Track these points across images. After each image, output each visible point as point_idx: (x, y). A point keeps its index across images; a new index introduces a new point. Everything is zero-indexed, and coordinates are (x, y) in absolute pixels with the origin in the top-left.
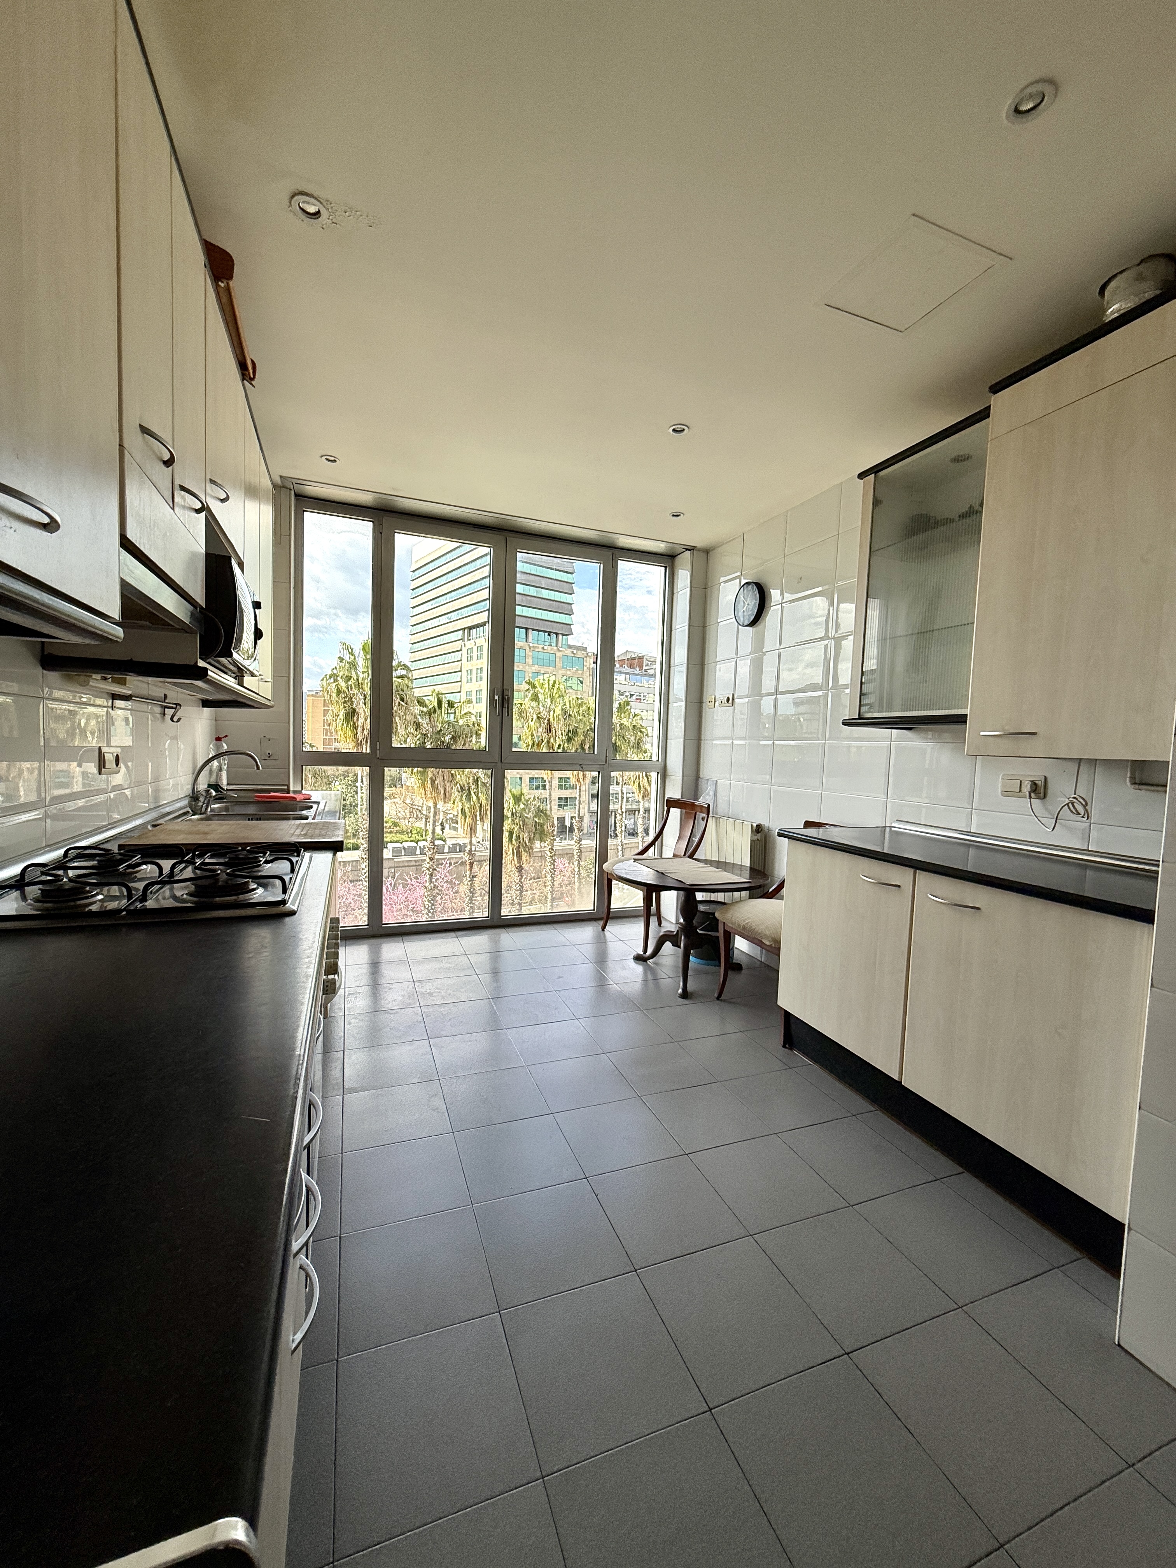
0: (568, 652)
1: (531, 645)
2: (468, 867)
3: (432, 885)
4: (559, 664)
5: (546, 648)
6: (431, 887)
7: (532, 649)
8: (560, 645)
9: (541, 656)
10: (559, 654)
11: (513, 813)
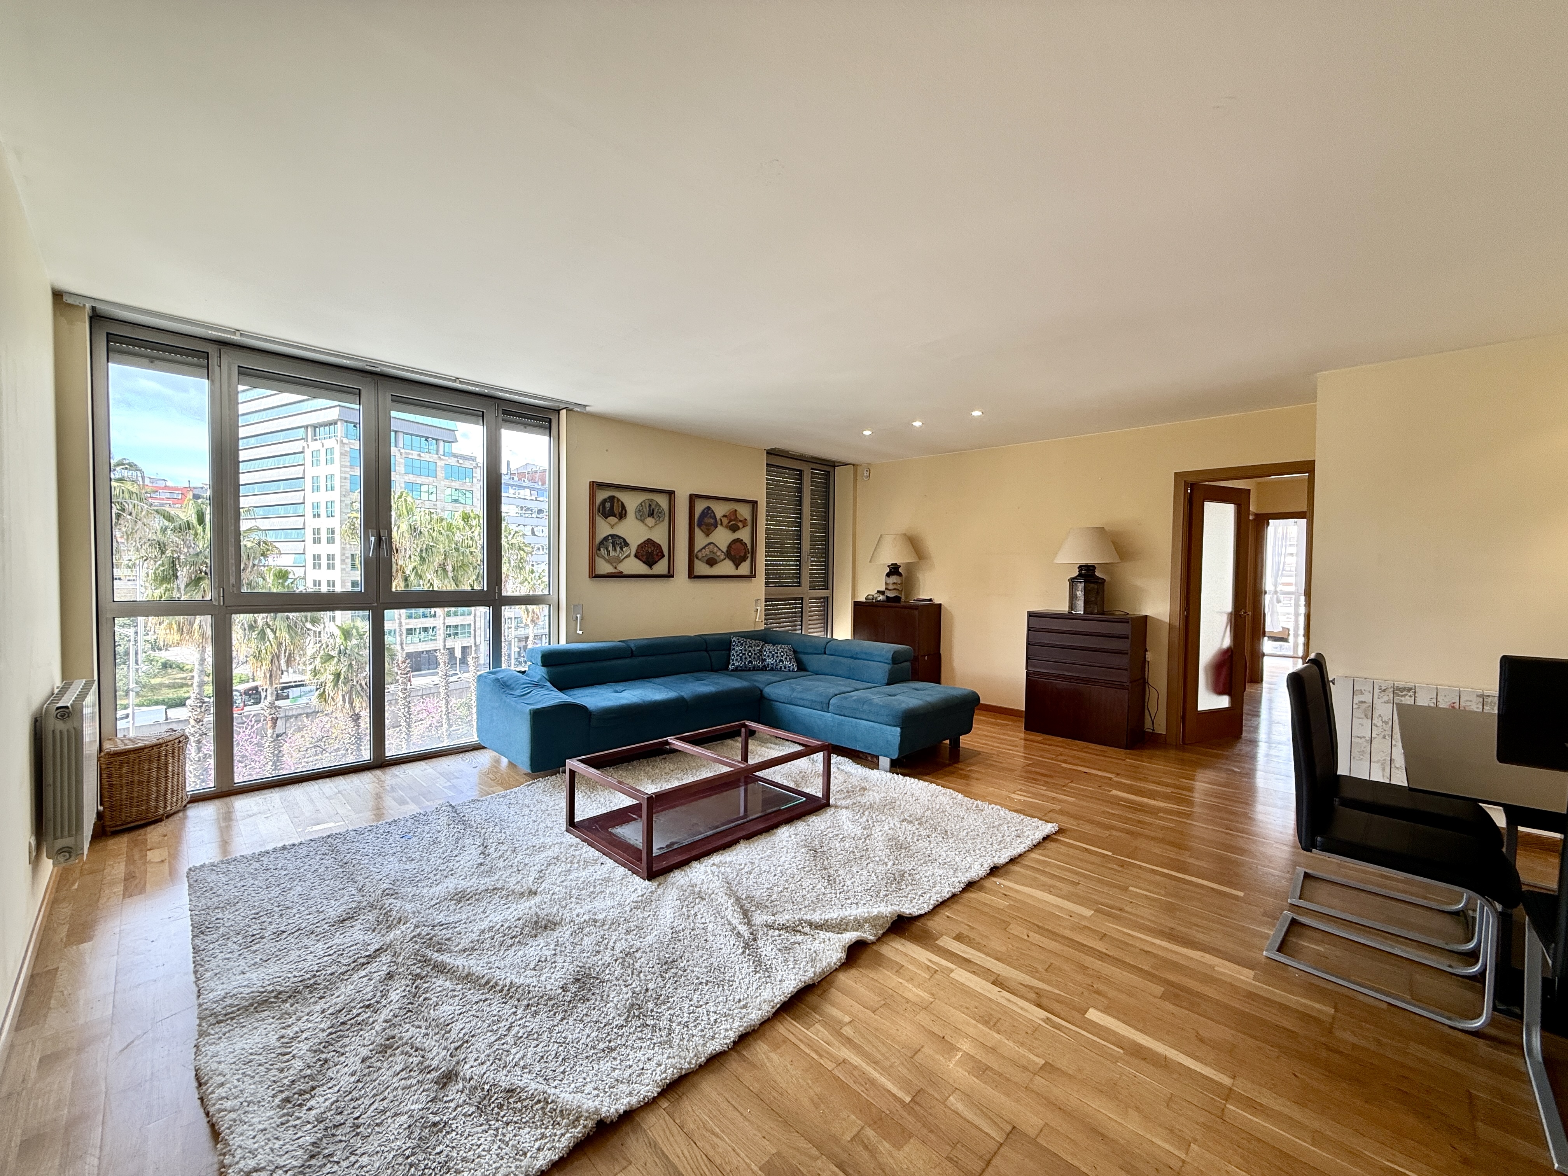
0: (453, 461)
1: (402, 451)
2: (270, 724)
3: (201, 754)
4: (441, 474)
5: (422, 455)
6: (199, 758)
7: (404, 455)
8: (441, 452)
9: (417, 464)
10: (440, 463)
11: (340, 652)
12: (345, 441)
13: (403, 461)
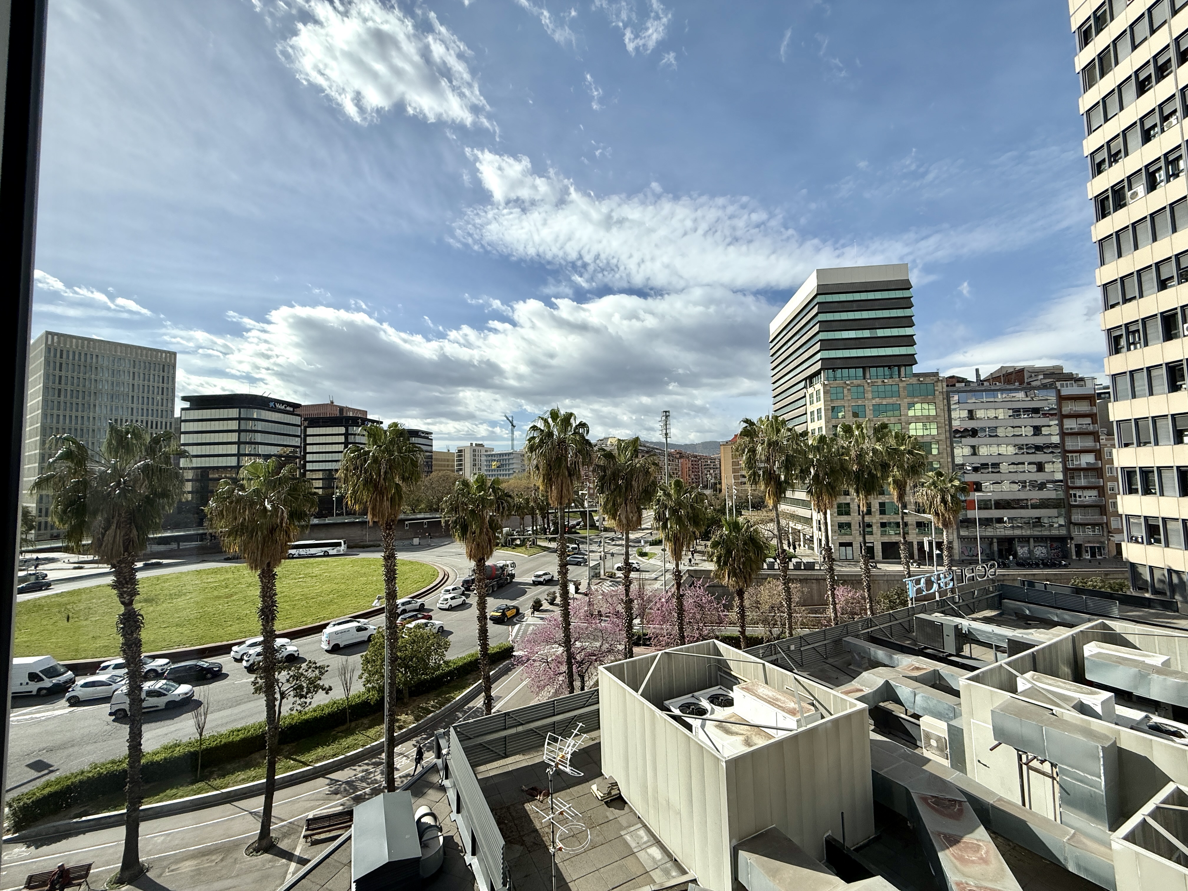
0: (914, 381)
1: (869, 381)
4: (903, 394)
5: (886, 381)
7: (870, 385)
9: (882, 389)
10: (901, 385)
12: (826, 382)
13: (870, 389)
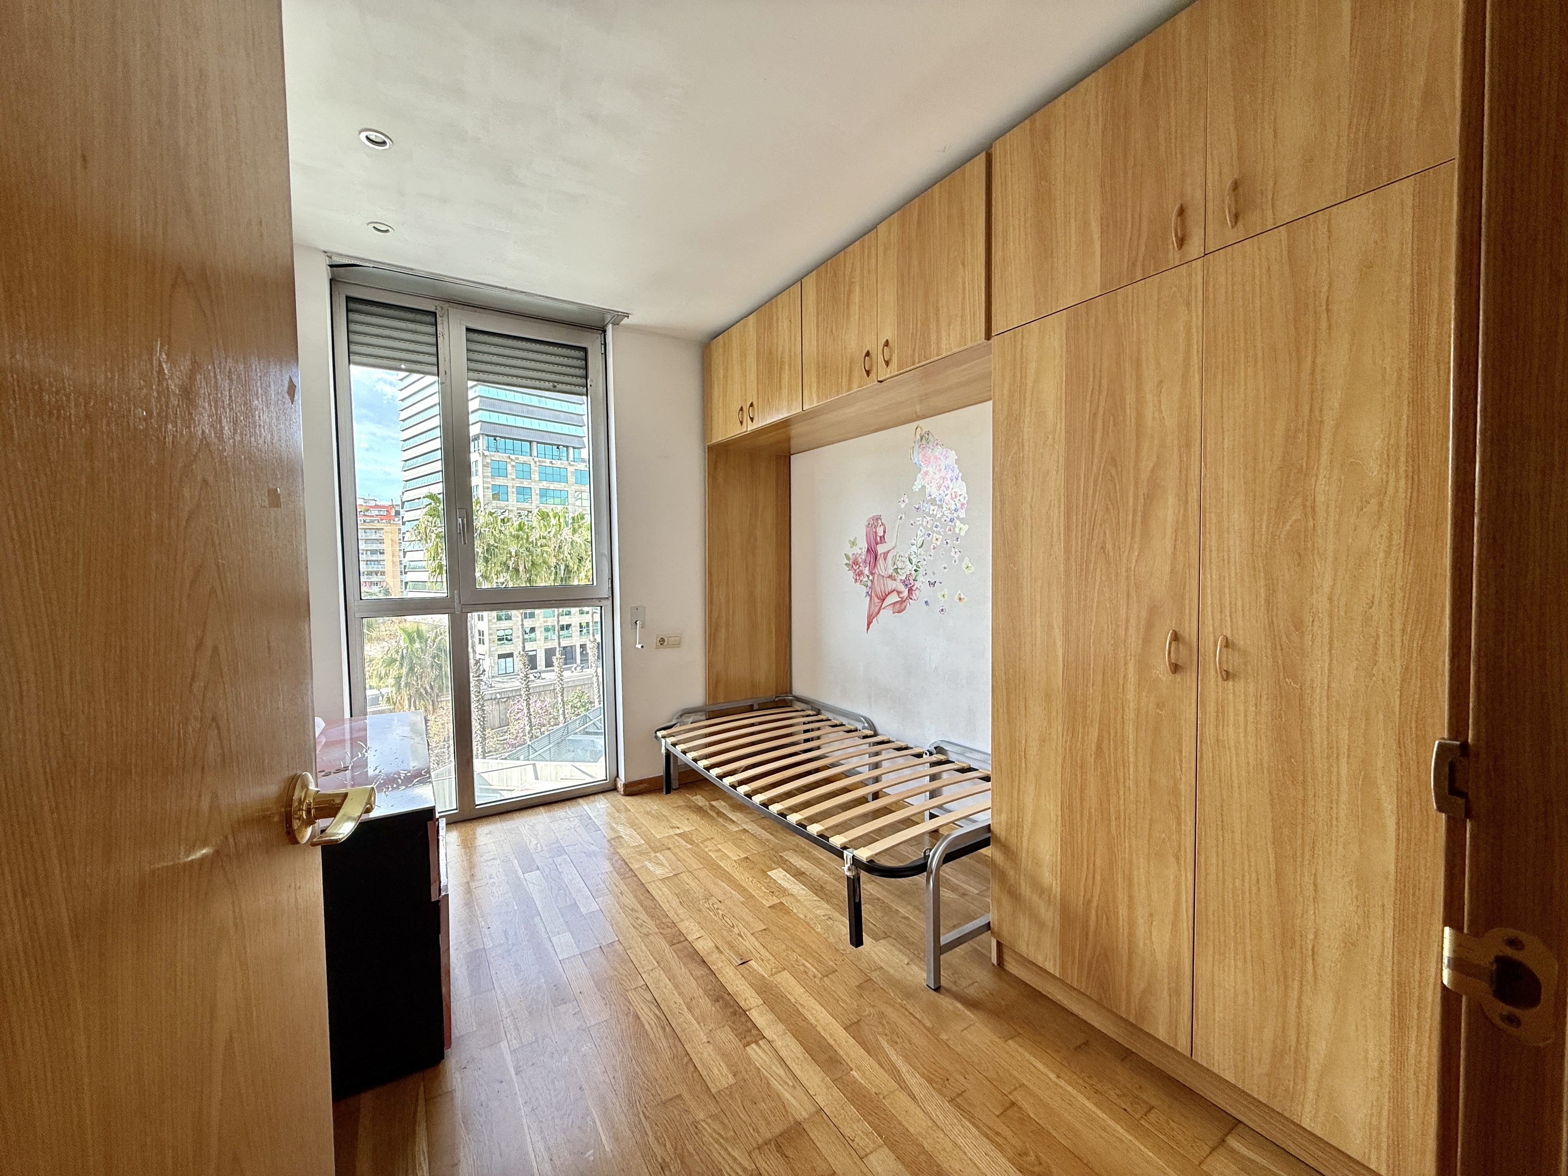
4: (571, 480)
5: (554, 462)
8: (571, 458)
9: (549, 471)
10: (570, 469)
12: (486, 453)
13: (537, 469)
